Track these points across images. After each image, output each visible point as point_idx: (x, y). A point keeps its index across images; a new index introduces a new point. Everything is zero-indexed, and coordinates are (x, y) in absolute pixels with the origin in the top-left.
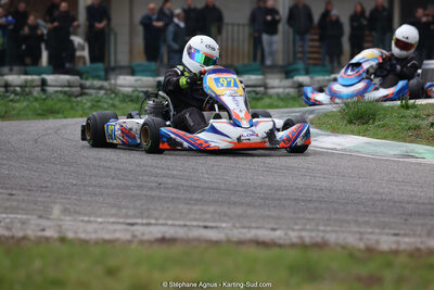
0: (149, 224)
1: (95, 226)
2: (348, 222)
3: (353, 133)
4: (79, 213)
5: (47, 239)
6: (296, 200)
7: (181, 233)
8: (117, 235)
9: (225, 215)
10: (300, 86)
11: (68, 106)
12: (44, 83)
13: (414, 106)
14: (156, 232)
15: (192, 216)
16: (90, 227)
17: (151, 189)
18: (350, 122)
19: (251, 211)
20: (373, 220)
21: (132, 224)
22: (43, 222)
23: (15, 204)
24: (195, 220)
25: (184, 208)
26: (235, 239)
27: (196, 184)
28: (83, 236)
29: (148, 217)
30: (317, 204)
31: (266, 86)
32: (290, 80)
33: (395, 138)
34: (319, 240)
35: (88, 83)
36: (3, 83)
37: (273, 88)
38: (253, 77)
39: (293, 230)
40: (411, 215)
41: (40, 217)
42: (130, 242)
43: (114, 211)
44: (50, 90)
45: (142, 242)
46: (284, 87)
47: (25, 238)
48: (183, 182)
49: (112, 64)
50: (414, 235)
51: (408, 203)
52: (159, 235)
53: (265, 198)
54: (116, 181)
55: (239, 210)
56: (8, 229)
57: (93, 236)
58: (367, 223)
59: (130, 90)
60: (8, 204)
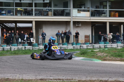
0: (40, 76)
1: (29, 76)
2: (78, 75)
3: (82, 57)
4: (27, 74)
5: (19, 79)
6: (69, 70)
7: (45, 78)
8: (33, 78)
9: (55, 73)
10: (74, 47)
11: (29, 52)
12: (25, 47)
13: (94, 51)
14: (41, 77)
15: (48, 74)
16: (28, 77)
17: (42, 68)
18: (81, 54)
19: (60, 73)
20: (83, 74)
21: (36, 76)
22: (20, 76)
23: (15, 72)
24: (49, 75)
25: (47, 72)
26: (55, 79)
27: (50, 67)
28: (26, 79)
29: (40, 74)
30: (73, 71)
31: (67, 47)
33: (90, 57)
34: (71, 78)
35: (33, 47)
36: (17, 48)
39: (67, 76)
40: (90, 73)
41: (19, 75)
42: (35, 80)
43: (33, 73)
44: (26, 49)
45: (37, 80)
47: (15, 79)
48: (48, 67)
49: (39, 43)
50: (90, 77)
51: (90, 70)
52: (41, 78)
53: (63, 70)
54: (36, 67)
55: (57, 73)
56: (12, 77)
57: (28, 79)
58: (81, 75)
59: (42, 48)
60: (14, 72)
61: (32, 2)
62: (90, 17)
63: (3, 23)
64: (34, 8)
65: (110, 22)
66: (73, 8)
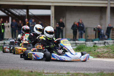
31: (86, 44)
32: (93, 42)
37: (88, 44)
38: (82, 41)
46: (91, 44)
63: (9, 8)
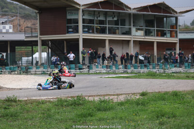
61: (105, 19)
62: (144, 36)
64: (107, 26)
65: (157, 42)
66: (134, 26)
